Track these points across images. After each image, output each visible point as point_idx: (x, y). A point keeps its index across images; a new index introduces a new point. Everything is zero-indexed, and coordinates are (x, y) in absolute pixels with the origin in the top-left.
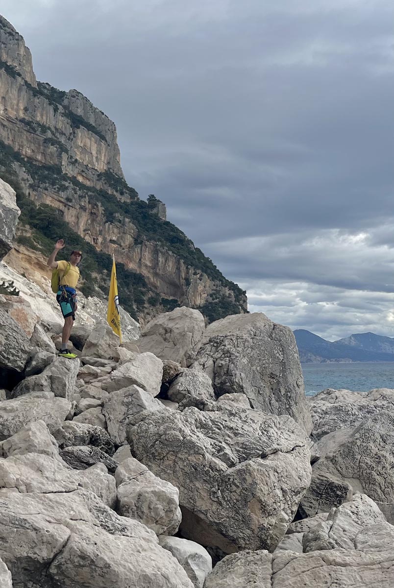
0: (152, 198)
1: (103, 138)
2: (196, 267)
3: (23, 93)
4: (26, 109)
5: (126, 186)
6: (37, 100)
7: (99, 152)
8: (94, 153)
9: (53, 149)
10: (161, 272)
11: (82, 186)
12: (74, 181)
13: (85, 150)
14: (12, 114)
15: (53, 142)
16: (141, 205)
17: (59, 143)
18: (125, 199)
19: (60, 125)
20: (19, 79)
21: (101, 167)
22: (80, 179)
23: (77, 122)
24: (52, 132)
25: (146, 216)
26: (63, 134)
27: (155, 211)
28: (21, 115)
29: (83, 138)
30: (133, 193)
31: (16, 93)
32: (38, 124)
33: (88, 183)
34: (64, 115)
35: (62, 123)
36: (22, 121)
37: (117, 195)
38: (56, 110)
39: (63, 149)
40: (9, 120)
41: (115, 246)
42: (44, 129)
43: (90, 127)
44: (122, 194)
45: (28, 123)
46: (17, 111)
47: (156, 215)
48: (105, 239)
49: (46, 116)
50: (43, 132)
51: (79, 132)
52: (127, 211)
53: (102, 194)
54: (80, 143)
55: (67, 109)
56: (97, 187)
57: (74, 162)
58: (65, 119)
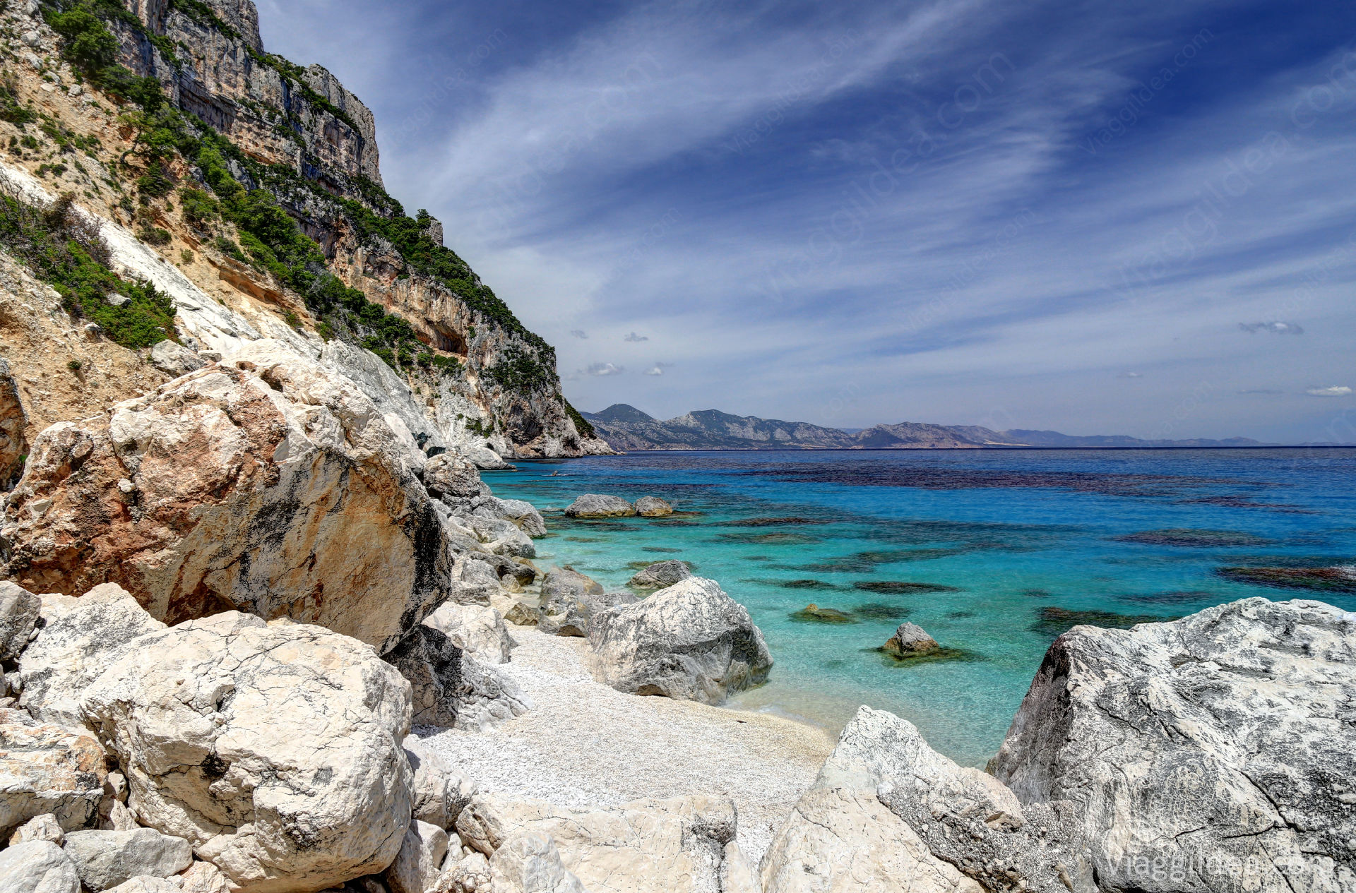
0: (423, 215)
1: (356, 132)
4: (247, 86)
5: (387, 198)
6: (263, 73)
7: (350, 148)
8: (344, 151)
9: (284, 142)
10: (435, 318)
12: (314, 187)
13: (330, 146)
14: (227, 91)
15: (284, 133)
16: (408, 224)
18: (386, 215)
19: (294, 110)
20: (239, 43)
21: (353, 171)
22: (323, 186)
23: (318, 105)
24: (283, 118)
25: (413, 239)
26: (299, 120)
27: (430, 232)
28: (241, 95)
29: (329, 128)
30: (398, 209)
32: (264, 106)
33: (334, 192)
34: (302, 95)
35: (300, 107)
36: (243, 102)
37: (375, 209)
38: (290, 87)
41: (371, 280)
42: (273, 114)
43: (339, 117)
44: (382, 209)
45: (252, 106)
46: (234, 87)
47: (429, 239)
48: (356, 271)
50: (272, 118)
51: (320, 119)
52: (387, 231)
53: (353, 207)
54: (322, 135)
55: (304, 85)
56: (346, 197)
57: (313, 162)
58: (303, 102)
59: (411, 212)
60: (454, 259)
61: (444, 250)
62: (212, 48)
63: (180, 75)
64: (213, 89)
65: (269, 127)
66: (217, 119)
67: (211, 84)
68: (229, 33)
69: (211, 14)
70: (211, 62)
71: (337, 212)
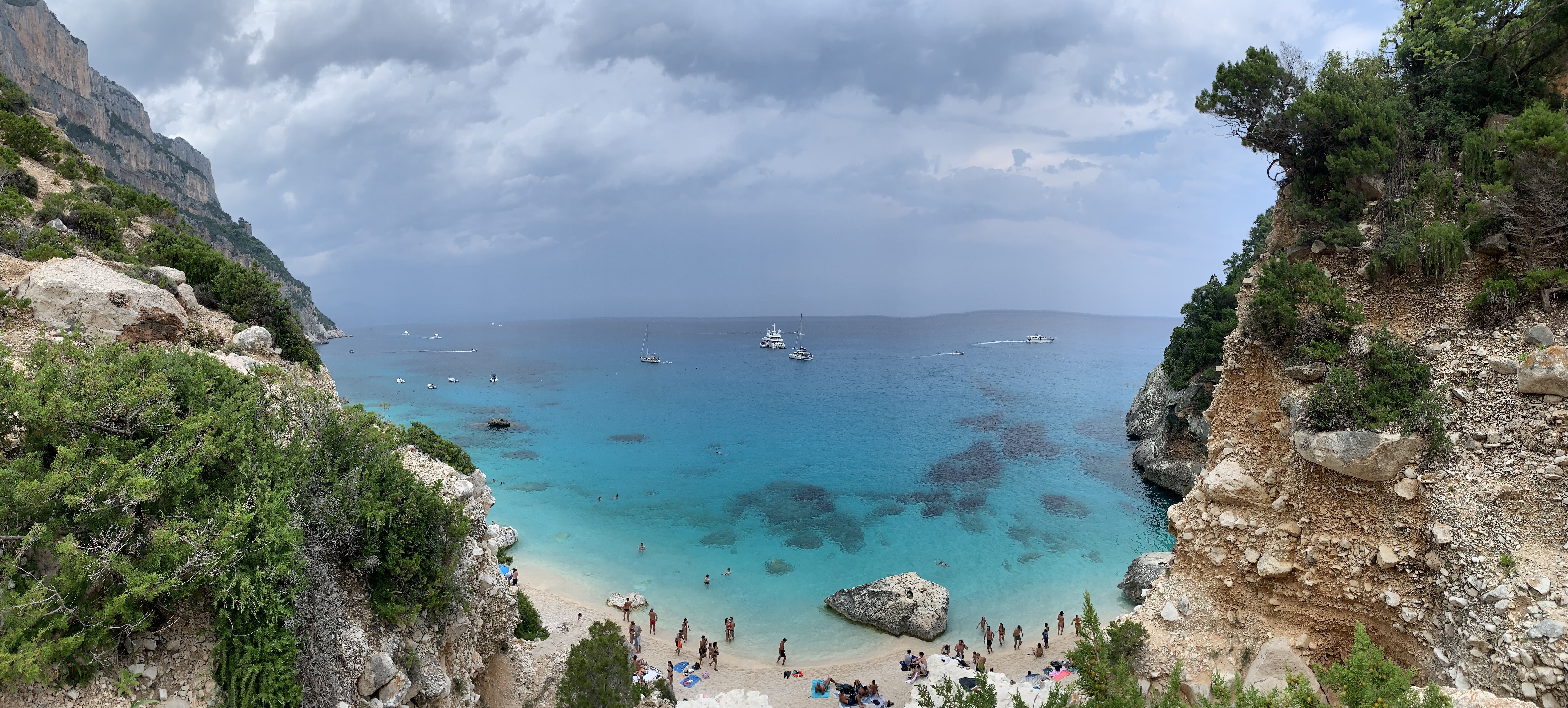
0: (241, 220)
1: (204, 178)
2: (276, 271)
3: (149, 151)
4: (151, 163)
5: (222, 212)
6: (158, 155)
7: (202, 189)
8: (199, 189)
9: (171, 191)
11: (194, 217)
12: (187, 212)
13: (193, 188)
14: (142, 167)
15: (171, 185)
16: (234, 226)
17: (176, 186)
18: (222, 222)
19: (174, 172)
20: (145, 141)
21: (204, 199)
22: (191, 210)
23: (185, 167)
24: (170, 179)
25: (237, 235)
26: (176, 177)
27: (244, 229)
28: (148, 167)
29: (190, 179)
30: (228, 218)
31: (143, 151)
32: (160, 172)
33: (196, 213)
34: (176, 164)
35: (177, 170)
36: (149, 171)
37: (217, 220)
38: (171, 161)
39: (178, 190)
40: (140, 172)
42: (164, 176)
43: (195, 171)
44: (220, 219)
45: (153, 173)
46: (145, 164)
47: (245, 233)
49: (164, 166)
50: (164, 178)
51: (187, 175)
52: (225, 232)
53: (207, 220)
54: (188, 183)
55: (177, 158)
56: (203, 215)
57: (186, 198)
58: (178, 167)
59: (235, 220)
60: (259, 243)
61: (253, 238)
62: (133, 145)
63: (119, 162)
64: (135, 167)
65: (163, 183)
66: (138, 182)
67: (133, 164)
68: (140, 137)
69: (130, 127)
70: (133, 153)
71: (200, 224)
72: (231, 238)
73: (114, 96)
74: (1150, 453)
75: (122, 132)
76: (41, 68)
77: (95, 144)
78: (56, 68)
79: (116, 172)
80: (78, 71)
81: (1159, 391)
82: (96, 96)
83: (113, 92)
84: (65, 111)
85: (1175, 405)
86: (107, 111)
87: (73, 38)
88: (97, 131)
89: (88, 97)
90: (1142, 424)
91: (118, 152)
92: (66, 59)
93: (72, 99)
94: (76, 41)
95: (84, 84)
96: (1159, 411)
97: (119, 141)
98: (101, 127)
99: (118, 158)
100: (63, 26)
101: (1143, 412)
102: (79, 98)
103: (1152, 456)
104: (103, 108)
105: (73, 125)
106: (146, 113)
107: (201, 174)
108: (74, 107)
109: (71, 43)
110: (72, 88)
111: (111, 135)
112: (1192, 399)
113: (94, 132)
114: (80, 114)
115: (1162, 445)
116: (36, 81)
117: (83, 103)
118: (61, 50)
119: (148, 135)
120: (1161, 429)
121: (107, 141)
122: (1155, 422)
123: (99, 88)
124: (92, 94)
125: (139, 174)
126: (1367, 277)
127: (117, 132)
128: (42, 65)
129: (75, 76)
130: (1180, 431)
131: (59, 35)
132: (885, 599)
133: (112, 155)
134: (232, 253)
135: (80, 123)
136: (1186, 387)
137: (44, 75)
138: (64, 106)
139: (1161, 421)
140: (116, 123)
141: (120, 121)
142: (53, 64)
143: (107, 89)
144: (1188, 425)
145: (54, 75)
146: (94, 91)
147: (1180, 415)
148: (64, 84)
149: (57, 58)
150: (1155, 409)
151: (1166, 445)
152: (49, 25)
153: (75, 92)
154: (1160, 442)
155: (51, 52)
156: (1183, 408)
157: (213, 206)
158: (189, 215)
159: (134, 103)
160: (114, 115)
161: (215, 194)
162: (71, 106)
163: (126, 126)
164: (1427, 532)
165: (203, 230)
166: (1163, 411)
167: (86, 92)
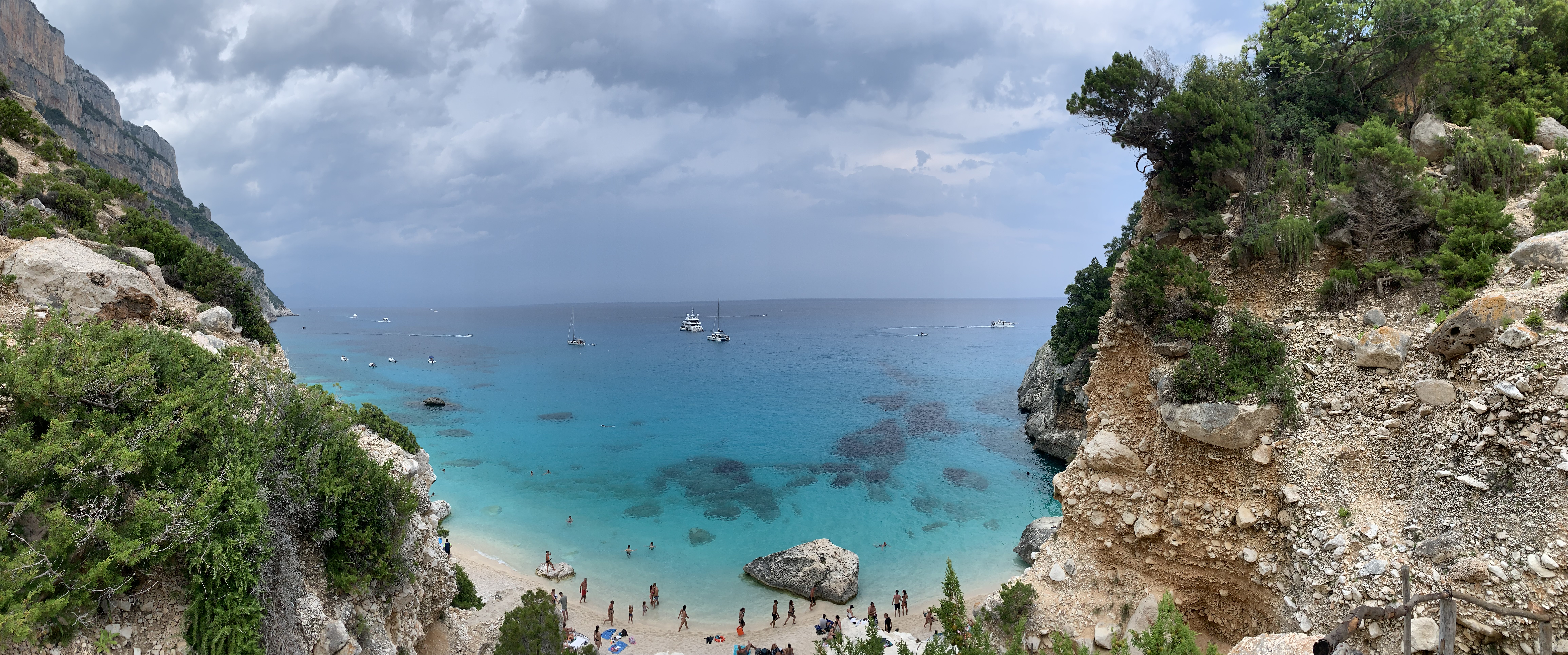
0: (202, 205)
1: (169, 164)
2: (232, 254)
3: (117, 136)
4: (119, 148)
5: (184, 197)
6: (126, 141)
7: (166, 174)
8: (163, 175)
9: (137, 174)
11: (157, 200)
12: (151, 195)
13: (157, 173)
14: (111, 151)
15: (137, 170)
16: (194, 210)
17: (142, 171)
18: (184, 206)
19: (140, 158)
20: (114, 127)
21: (168, 184)
22: (154, 193)
23: (151, 154)
24: (137, 164)
25: (197, 219)
26: (143, 163)
27: (204, 214)
28: (116, 152)
29: (155, 164)
30: (189, 202)
31: (112, 136)
32: (128, 157)
33: (159, 196)
34: (143, 150)
35: (143, 156)
36: (117, 155)
37: (179, 204)
38: (138, 147)
39: (144, 174)
40: (108, 155)
42: (131, 160)
43: (160, 157)
44: (182, 203)
45: (121, 157)
46: (113, 148)
47: (205, 218)
49: (131, 151)
50: (131, 163)
51: (153, 161)
52: (185, 215)
53: (170, 204)
54: (154, 169)
55: (144, 145)
56: (166, 199)
57: (150, 182)
58: (145, 153)
59: (196, 205)
60: (217, 227)
61: (212, 223)
62: (104, 130)
63: (89, 145)
64: (104, 150)
65: (130, 167)
66: (106, 164)
67: (103, 148)
68: (110, 123)
69: (101, 113)
70: (103, 137)
71: (163, 207)
72: (191, 222)
73: (87, 84)
74: (1041, 425)
75: (93, 117)
76: (19, 53)
77: (67, 127)
78: (33, 54)
79: (86, 155)
80: (55, 58)
81: (1048, 367)
82: (71, 83)
83: (86, 80)
84: (40, 94)
85: (1062, 379)
86: (80, 97)
87: (51, 27)
88: (69, 115)
89: (62, 82)
90: (1032, 398)
91: (89, 136)
92: (43, 46)
93: (47, 84)
94: (54, 30)
95: (60, 70)
96: (1048, 386)
97: (90, 126)
98: (73, 112)
99: (88, 141)
100: (42, 15)
101: (1033, 387)
102: (54, 83)
103: (1043, 428)
104: (76, 94)
105: (48, 109)
106: (117, 101)
107: (165, 161)
108: (49, 91)
109: (49, 31)
110: (47, 73)
111: (83, 120)
112: (1078, 373)
113: (66, 116)
114: (54, 98)
115: (1052, 417)
116: (14, 65)
117: (57, 88)
118: (39, 38)
119: (117, 122)
120: (1050, 402)
121: (79, 125)
122: (1044, 396)
123: (74, 75)
124: (67, 81)
125: (107, 157)
126: (1230, 263)
127: (89, 117)
128: (20, 50)
129: (51, 63)
130: (1068, 402)
131: (37, 24)
132: (800, 565)
133: (83, 138)
134: (192, 236)
135: (54, 106)
136: (1072, 362)
137: (22, 60)
138: (40, 90)
139: (1050, 395)
140: (87, 108)
141: (92, 107)
142: (31, 50)
143: (81, 77)
144: (1075, 397)
145: (31, 61)
146: (69, 78)
147: (1067, 388)
148: (40, 69)
149: (34, 45)
150: (1045, 383)
151: (1056, 416)
152: (29, 13)
153: (50, 78)
154: (1049, 413)
155: (29, 39)
156: (1069, 381)
157: (176, 191)
158: (153, 197)
159: (106, 92)
160: (86, 101)
161: (178, 180)
162: (46, 91)
163: (98, 112)
164: (1280, 493)
165: (165, 213)
166: (1052, 386)
167: (61, 78)
